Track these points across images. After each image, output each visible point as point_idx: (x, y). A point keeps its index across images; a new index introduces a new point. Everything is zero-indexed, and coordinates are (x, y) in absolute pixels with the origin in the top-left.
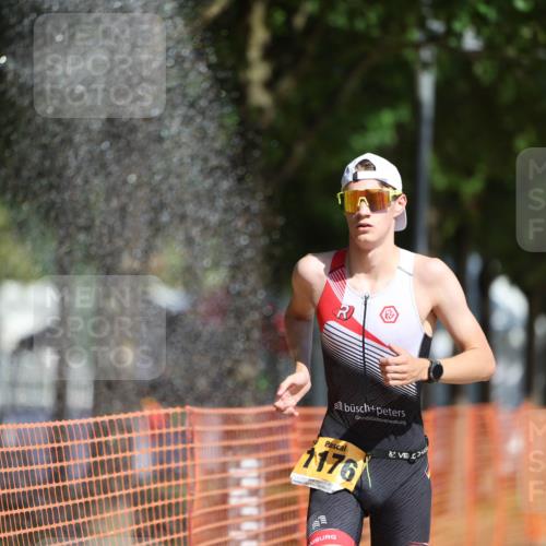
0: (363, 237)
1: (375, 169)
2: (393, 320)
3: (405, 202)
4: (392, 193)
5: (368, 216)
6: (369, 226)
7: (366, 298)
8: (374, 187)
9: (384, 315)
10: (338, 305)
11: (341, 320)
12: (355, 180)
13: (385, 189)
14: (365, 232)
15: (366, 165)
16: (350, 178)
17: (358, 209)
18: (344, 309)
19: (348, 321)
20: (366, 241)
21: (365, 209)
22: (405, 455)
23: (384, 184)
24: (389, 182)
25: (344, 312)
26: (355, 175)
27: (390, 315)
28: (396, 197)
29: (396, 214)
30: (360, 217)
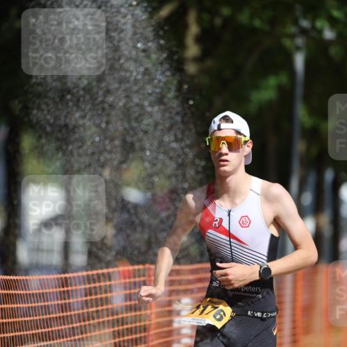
0: (222, 168)
1: (232, 122)
2: (247, 225)
3: (251, 145)
4: (243, 139)
5: (227, 154)
6: (227, 161)
7: (230, 211)
8: (233, 134)
9: (241, 222)
12: (219, 129)
13: (239, 136)
14: (224, 165)
15: (227, 119)
16: (216, 128)
17: (220, 149)
18: (217, 220)
19: (220, 229)
20: (225, 171)
21: (225, 149)
22: (259, 314)
23: (238, 132)
24: (242, 132)
25: (217, 223)
26: (219, 126)
27: (245, 222)
28: (246, 142)
29: (246, 154)
30: (221, 155)
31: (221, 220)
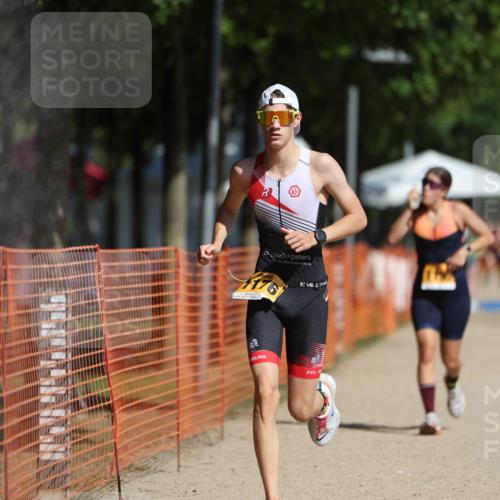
0: (274, 142)
1: (283, 96)
2: (297, 195)
4: (295, 113)
5: (278, 129)
6: (279, 135)
7: (279, 182)
8: (284, 109)
9: (291, 192)
10: (262, 189)
11: (264, 198)
12: (271, 104)
13: (291, 111)
14: (276, 139)
15: (278, 94)
16: (268, 103)
17: (272, 124)
18: (266, 190)
19: (269, 198)
20: (276, 145)
21: (277, 124)
22: (311, 285)
23: (289, 107)
24: (293, 106)
25: (266, 193)
26: (271, 101)
27: (295, 192)
29: (295, 126)
30: (273, 129)
31: (271, 190)
